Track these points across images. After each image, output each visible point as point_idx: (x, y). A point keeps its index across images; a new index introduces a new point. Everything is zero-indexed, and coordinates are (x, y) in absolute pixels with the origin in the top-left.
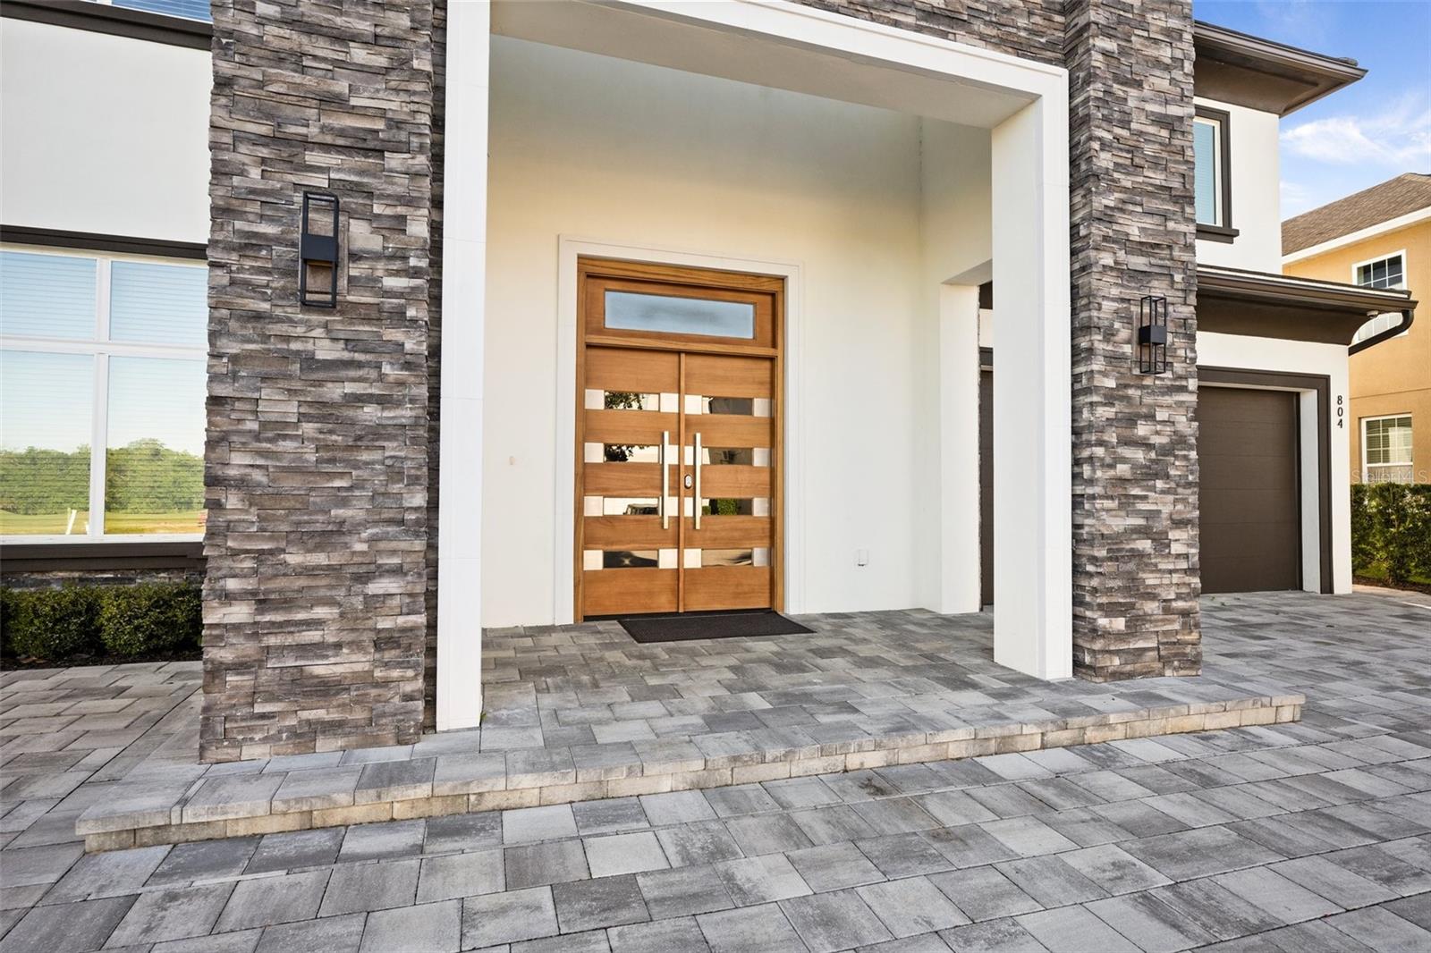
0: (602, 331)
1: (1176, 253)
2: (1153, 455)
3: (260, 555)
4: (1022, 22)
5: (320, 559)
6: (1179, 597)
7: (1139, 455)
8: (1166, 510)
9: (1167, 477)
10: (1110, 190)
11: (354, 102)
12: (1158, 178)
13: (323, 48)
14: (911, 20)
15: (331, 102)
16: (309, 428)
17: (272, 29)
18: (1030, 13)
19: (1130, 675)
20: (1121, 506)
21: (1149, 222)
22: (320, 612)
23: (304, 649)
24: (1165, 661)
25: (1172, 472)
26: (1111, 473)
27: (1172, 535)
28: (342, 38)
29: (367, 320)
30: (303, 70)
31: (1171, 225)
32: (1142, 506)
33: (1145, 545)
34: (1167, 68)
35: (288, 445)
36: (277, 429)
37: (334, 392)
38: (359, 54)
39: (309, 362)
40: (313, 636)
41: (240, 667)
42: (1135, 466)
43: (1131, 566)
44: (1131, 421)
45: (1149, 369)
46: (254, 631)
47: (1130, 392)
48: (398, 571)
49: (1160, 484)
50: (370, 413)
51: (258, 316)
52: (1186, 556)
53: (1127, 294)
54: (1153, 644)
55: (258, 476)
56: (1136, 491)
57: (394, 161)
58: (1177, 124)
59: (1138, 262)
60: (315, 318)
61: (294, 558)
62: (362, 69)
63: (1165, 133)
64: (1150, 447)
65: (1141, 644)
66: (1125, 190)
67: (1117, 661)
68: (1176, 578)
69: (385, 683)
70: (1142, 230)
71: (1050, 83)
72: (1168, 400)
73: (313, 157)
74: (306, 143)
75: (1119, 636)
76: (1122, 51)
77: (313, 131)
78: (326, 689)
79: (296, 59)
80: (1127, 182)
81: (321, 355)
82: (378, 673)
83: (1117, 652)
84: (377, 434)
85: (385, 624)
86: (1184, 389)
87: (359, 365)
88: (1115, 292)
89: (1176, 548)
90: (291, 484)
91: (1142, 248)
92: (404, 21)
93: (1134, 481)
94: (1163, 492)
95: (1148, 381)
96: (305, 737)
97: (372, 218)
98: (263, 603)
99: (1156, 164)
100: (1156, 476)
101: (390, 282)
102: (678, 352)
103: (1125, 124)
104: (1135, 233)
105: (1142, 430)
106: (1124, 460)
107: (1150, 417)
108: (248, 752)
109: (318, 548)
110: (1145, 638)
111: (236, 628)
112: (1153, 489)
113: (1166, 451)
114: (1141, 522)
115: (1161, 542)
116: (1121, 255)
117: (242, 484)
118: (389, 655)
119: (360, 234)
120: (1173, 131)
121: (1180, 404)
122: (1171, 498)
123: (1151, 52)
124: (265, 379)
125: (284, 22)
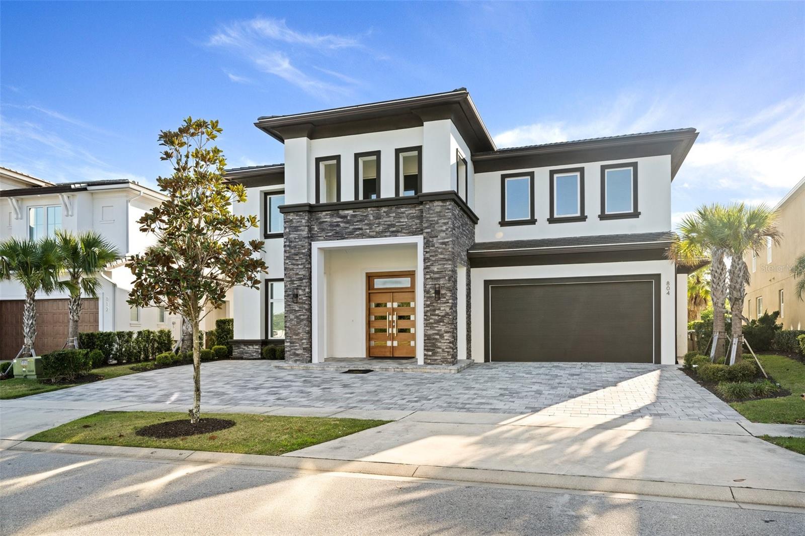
0: (374, 289)
1: (447, 272)
2: (440, 317)
3: (290, 336)
4: (414, 227)
5: (297, 337)
6: (446, 348)
7: (436, 318)
8: (443, 329)
9: (444, 322)
10: (429, 262)
11: (300, 273)
12: (442, 256)
13: (296, 267)
14: (389, 234)
15: (297, 274)
16: (295, 319)
17: (290, 266)
18: (417, 224)
19: (433, 364)
20: (431, 329)
21: (439, 267)
22: (297, 344)
23: (296, 349)
24: (443, 362)
25: (445, 321)
26: (429, 322)
27: (444, 335)
28: (298, 265)
29: (301, 304)
30: (293, 271)
31: (445, 266)
32: (436, 328)
33: (438, 337)
34: (444, 231)
35: (293, 322)
36: (292, 320)
37: (298, 314)
38: (300, 267)
39: (295, 310)
40: (296, 348)
41: (289, 351)
42: (435, 320)
43: (434, 341)
44: (434, 310)
45: (439, 299)
46: (290, 347)
47: (434, 304)
48: (305, 339)
49: (441, 324)
50: (302, 317)
51: (289, 305)
52: (448, 339)
53: (433, 283)
54: (440, 358)
55: (290, 326)
56: (435, 325)
57: (304, 281)
58: (447, 244)
59: (437, 276)
60: (296, 304)
61: (294, 337)
62: (300, 268)
63: (444, 246)
64: (439, 316)
65: (436, 358)
66: (433, 261)
67: (429, 361)
68: (445, 344)
69: (304, 355)
70: (438, 268)
71: (419, 240)
72: (444, 305)
73: (295, 282)
74: (294, 281)
75: (430, 356)
76: (432, 231)
77: (295, 279)
78: (298, 355)
79: (292, 269)
80: (433, 259)
81: (297, 309)
82: (304, 353)
83: (430, 359)
84: (303, 320)
85: (304, 346)
86: (448, 302)
87: (300, 310)
88: (430, 283)
89: (445, 338)
90: (293, 327)
91: (437, 273)
92: (305, 260)
93: (435, 323)
94: (442, 325)
95: (439, 301)
96: (296, 361)
97: (301, 289)
98: (291, 343)
99: (442, 253)
100: (441, 322)
101: (304, 298)
102: (393, 292)
103: (433, 246)
104: (436, 270)
105: (437, 312)
106: (433, 319)
107: (439, 309)
108: (290, 362)
109: (297, 336)
110: (437, 356)
111: (288, 346)
112: (440, 325)
113: (443, 316)
114: (437, 332)
115: (442, 336)
116: (432, 275)
117: (288, 327)
118: (305, 351)
119: (300, 292)
120: (446, 245)
121: (448, 306)
122: (445, 327)
123: (440, 229)
124: (291, 313)
125: (292, 265)
